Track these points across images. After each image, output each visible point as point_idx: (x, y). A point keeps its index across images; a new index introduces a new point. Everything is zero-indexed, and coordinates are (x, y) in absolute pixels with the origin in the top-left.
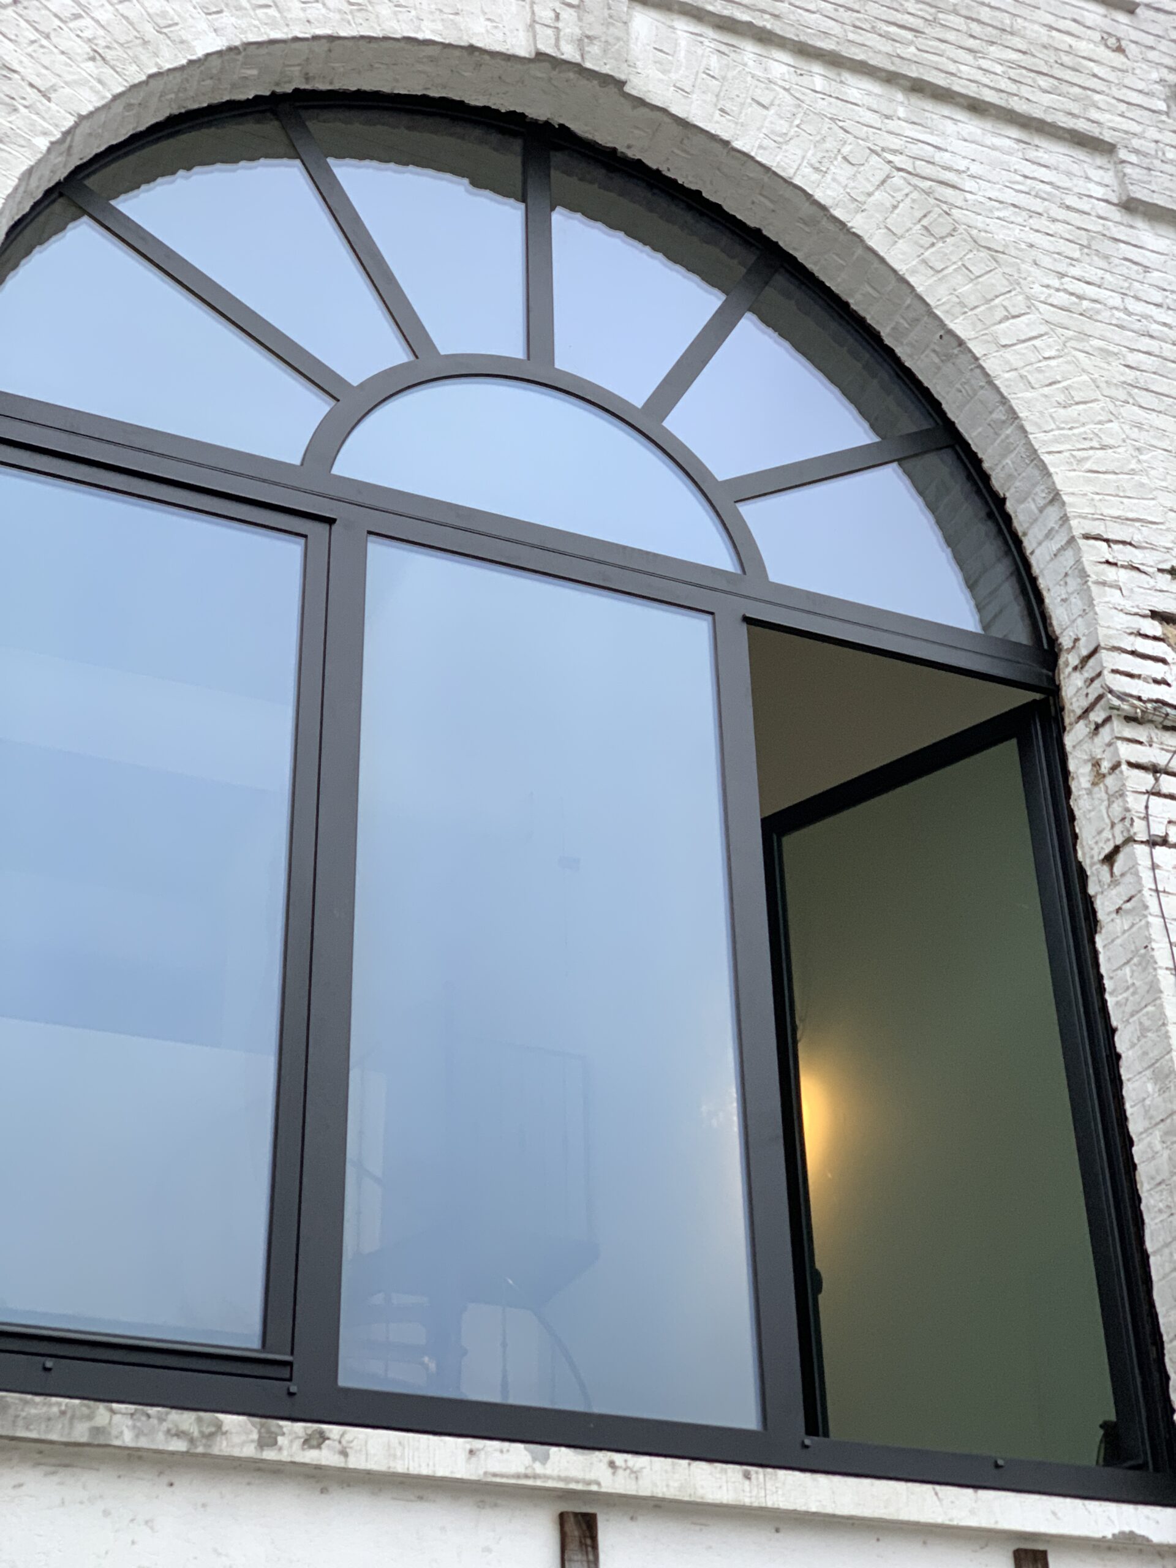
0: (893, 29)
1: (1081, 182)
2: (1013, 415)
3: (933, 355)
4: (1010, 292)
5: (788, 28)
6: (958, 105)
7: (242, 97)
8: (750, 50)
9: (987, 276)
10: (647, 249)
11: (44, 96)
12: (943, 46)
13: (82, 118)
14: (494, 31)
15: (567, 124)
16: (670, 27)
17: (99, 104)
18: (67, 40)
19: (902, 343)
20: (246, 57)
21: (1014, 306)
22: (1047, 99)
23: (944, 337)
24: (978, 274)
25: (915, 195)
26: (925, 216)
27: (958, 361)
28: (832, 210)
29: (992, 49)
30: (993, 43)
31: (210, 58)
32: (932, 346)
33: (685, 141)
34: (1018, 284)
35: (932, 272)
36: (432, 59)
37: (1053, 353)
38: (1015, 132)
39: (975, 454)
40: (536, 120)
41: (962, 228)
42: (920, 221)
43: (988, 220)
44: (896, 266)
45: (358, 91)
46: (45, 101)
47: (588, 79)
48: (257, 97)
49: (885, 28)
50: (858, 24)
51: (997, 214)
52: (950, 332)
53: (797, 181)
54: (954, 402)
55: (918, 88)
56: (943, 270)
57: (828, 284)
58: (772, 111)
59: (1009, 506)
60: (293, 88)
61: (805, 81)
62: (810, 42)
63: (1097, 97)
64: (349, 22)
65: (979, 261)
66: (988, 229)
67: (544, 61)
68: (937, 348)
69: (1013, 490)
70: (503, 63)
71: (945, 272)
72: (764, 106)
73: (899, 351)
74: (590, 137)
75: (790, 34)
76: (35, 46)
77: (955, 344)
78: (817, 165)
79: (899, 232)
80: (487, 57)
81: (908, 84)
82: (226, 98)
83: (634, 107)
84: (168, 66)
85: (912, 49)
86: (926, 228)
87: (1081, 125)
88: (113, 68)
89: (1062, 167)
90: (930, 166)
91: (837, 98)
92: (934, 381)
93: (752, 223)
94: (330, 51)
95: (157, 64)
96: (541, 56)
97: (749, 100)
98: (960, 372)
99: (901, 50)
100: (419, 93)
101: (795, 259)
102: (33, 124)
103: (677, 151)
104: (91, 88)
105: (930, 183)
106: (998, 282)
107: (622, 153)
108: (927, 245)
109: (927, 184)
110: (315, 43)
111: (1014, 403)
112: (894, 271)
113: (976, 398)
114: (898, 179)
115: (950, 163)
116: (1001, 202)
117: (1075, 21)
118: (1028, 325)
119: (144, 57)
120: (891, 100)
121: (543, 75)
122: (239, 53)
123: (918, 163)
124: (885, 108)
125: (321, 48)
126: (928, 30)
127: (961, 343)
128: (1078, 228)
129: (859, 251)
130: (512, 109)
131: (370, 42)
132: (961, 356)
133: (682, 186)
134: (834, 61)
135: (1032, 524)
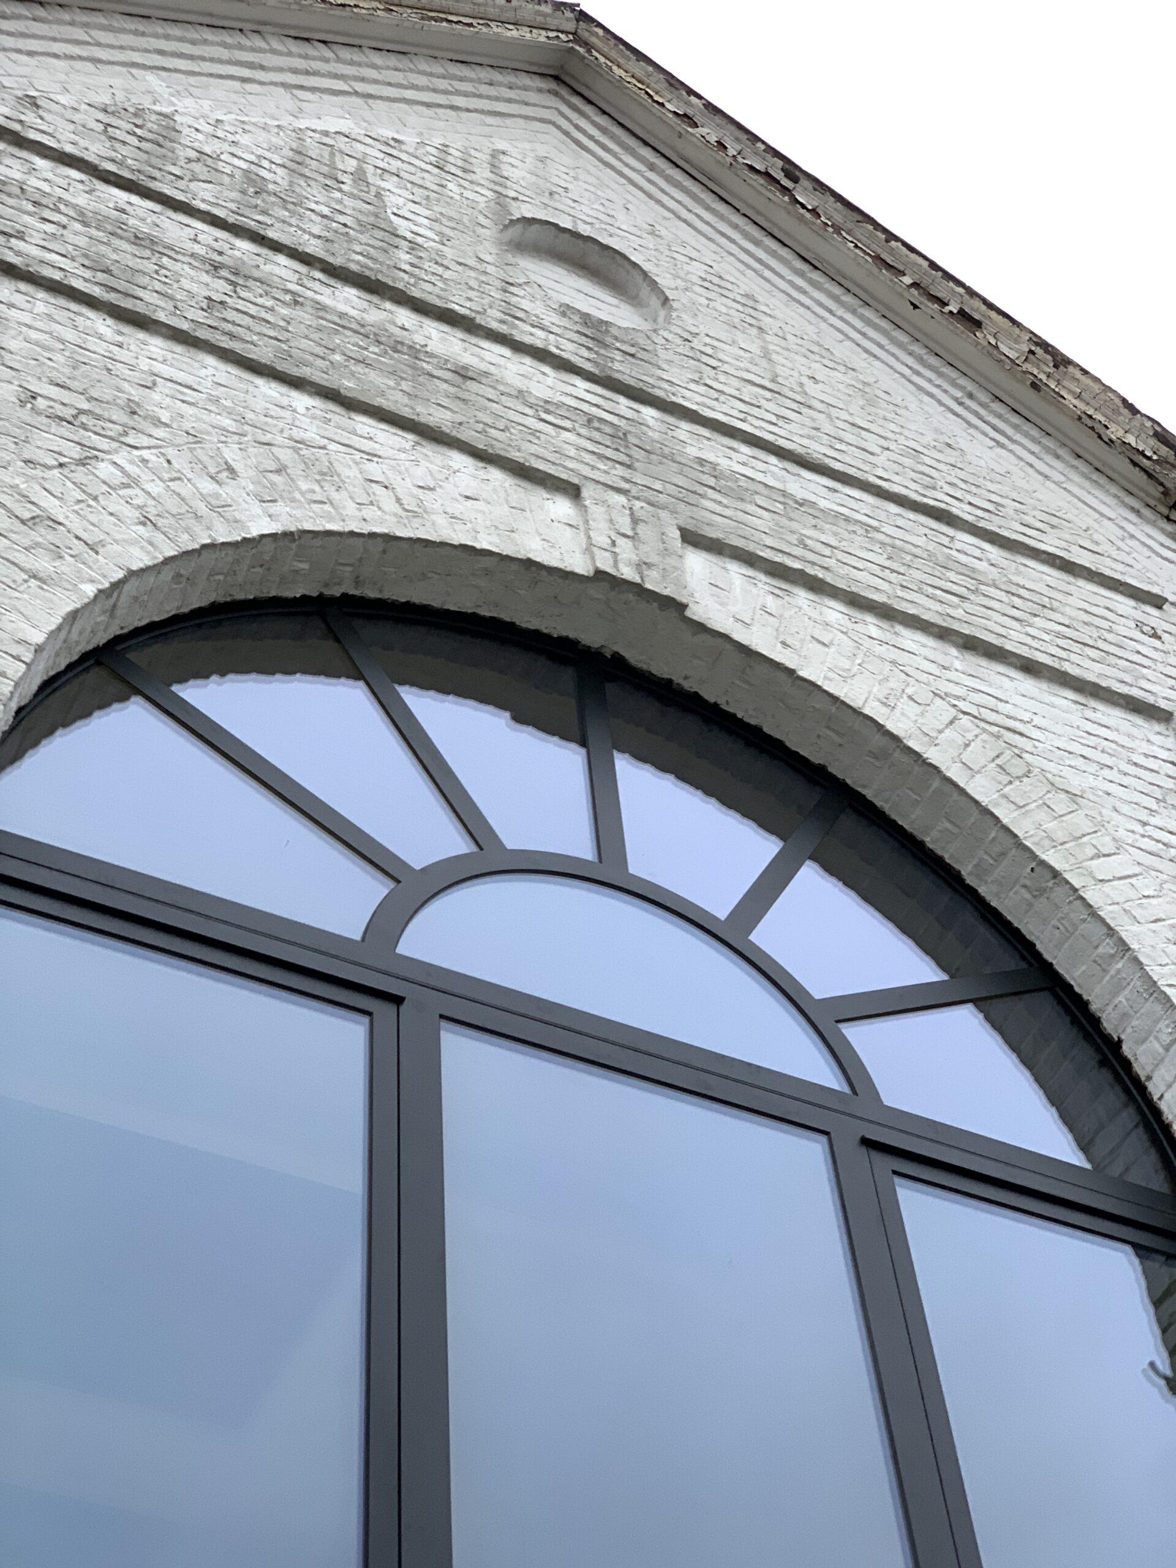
0: (939, 592)
1: (1144, 744)
2: (1123, 947)
3: (1023, 891)
4: (1096, 832)
5: (839, 580)
6: (1010, 664)
7: (289, 594)
8: (802, 597)
9: (1070, 816)
10: (699, 793)
11: (92, 549)
12: (990, 612)
13: (132, 574)
14: (552, 550)
15: (622, 653)
16: (724, 568)
17: (150, 563)
18: (115, 504)
19: (986, 882)
20: (299, 546)
21: (1103, 845)
22: (1097, 667)
23: (1036, 869)
24: (1061, 813)
25: (984, 736)
26: (998, 756)
27: (1053, 895)
28: (905, 741)
29: (1037, 619)
30: (1035, 615)
31: (264, 540)
32: (1023, 881)
33: (748, 671)
34: (1103, 826)
35: (1015, 807)
36: (487, 572)
37: (1151, 893)
38: (1071, 695)
39: (1079, 996)
40: (589, 647)
41: (1036, 771)
42: (993, 760)
43: (1061, 767)
44: (977, 797)
45: (408, 603)
46: (91, 553)
47: (648, 602)
48: (304, 597)
49: (930, 590)
50: (905, 584)
51: (1068, 762)
52: (1043, 863)
53: (867, 711)
54: (1050, 941)
55: (971, 645)
56: (1024, 806)
57: (900, 823)
58: (833, 649)
59: (1126, 1050)
60: (342, 591)
61: (859, 627)
62: (863, 594)
63: (1145, 671)
64: (405, 525)
65: (1060, 803)
66: (1062, 774)
67: (603, 580)
68: (1028, 883)
69: (1129, 1030)
70: (560, 581)
71: (1027, 808)
72: (824, 644)
73: (982, 890)
74: (645, 667)
75: (842, 585)
76: (81, 505)
77: (1049, 875)
78: (885, 700)
79: (976, 767)
80: (544, 573)
81: (961, 641)
82: (273, 593)
83: (695, 634)
84: (222, 540)
85: (961, 611)
86: (1000, 766)
87: (1135, 692)
88: (164, 534)
89: (1121, 728)
90: (994, 714)
91: (894, 646)
92: (1025, 921)
93: (816, 759)
94: (384, 552)
95: (210, 536)
96: (600, 574)
97: (809, 638)
98: (1058, 907)
99: (950, 611)
100: (470, 611)
101: (864, 796)
102: (79, 571)
103: (737, 682)
104: (142, 548)
105: (997, 729)
106: (1080, 822)
107: (678, 684)
108: (1005, 782)
109: (995, 729)
110: (370, 541)
111: (1124, 935)
112: (976, 802)
113: (1077, 933)
114: (965, 720)
115: (1012, 714)
116: (1070, 753)
117: (1108, 609)
118: (1120, 864)
119: (197, 529)
120: (946, 654)
121: (601, 596)
122: (294, 540)
123: (982, 710)
124: (940, 658)
125: (377, 547)
126: (972, 597)
127: (1055, 874)
128: (1150, 784)
129: (936, 783)
130: (564, 634)
131: (426, 547)
132: (1056, 889)
133: (741, 720)
134: (886, 613)
135: (1157, 1065)
